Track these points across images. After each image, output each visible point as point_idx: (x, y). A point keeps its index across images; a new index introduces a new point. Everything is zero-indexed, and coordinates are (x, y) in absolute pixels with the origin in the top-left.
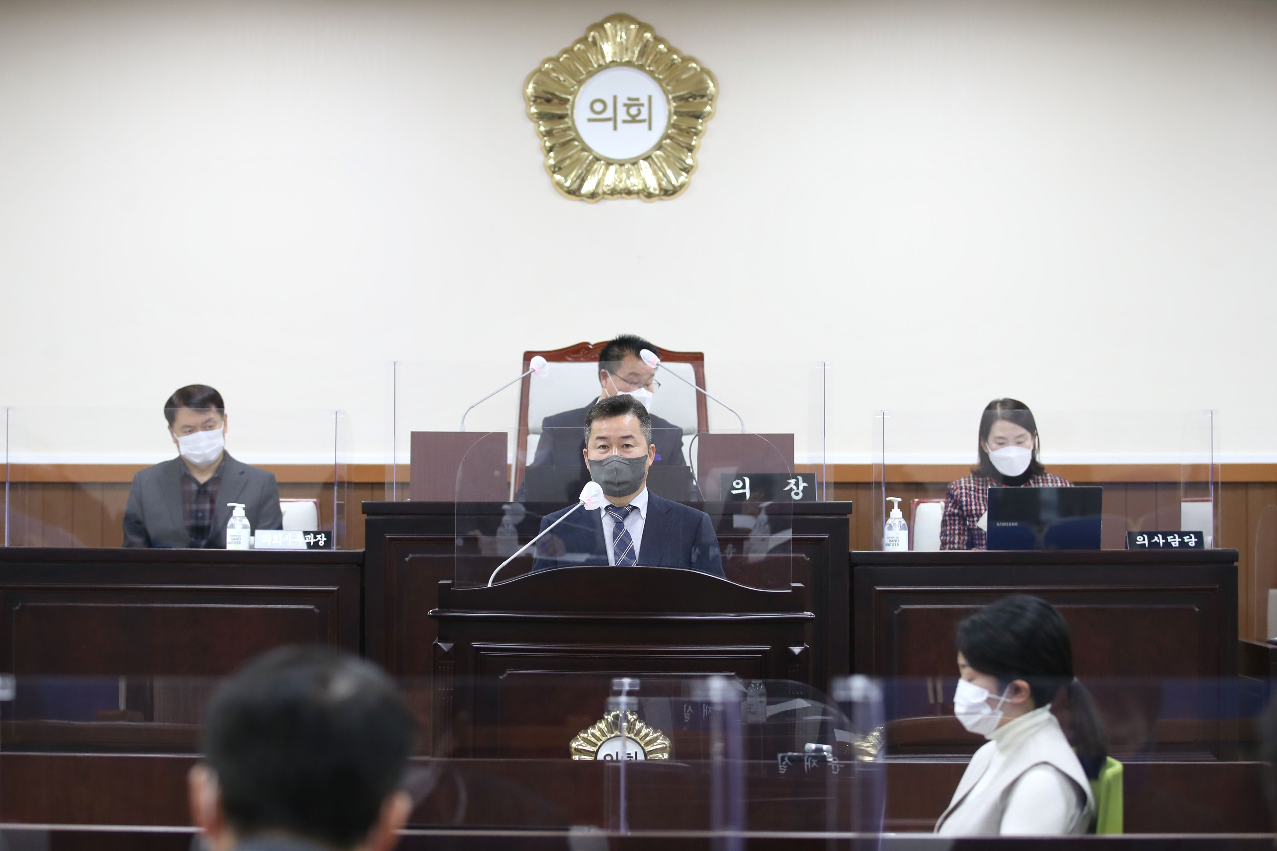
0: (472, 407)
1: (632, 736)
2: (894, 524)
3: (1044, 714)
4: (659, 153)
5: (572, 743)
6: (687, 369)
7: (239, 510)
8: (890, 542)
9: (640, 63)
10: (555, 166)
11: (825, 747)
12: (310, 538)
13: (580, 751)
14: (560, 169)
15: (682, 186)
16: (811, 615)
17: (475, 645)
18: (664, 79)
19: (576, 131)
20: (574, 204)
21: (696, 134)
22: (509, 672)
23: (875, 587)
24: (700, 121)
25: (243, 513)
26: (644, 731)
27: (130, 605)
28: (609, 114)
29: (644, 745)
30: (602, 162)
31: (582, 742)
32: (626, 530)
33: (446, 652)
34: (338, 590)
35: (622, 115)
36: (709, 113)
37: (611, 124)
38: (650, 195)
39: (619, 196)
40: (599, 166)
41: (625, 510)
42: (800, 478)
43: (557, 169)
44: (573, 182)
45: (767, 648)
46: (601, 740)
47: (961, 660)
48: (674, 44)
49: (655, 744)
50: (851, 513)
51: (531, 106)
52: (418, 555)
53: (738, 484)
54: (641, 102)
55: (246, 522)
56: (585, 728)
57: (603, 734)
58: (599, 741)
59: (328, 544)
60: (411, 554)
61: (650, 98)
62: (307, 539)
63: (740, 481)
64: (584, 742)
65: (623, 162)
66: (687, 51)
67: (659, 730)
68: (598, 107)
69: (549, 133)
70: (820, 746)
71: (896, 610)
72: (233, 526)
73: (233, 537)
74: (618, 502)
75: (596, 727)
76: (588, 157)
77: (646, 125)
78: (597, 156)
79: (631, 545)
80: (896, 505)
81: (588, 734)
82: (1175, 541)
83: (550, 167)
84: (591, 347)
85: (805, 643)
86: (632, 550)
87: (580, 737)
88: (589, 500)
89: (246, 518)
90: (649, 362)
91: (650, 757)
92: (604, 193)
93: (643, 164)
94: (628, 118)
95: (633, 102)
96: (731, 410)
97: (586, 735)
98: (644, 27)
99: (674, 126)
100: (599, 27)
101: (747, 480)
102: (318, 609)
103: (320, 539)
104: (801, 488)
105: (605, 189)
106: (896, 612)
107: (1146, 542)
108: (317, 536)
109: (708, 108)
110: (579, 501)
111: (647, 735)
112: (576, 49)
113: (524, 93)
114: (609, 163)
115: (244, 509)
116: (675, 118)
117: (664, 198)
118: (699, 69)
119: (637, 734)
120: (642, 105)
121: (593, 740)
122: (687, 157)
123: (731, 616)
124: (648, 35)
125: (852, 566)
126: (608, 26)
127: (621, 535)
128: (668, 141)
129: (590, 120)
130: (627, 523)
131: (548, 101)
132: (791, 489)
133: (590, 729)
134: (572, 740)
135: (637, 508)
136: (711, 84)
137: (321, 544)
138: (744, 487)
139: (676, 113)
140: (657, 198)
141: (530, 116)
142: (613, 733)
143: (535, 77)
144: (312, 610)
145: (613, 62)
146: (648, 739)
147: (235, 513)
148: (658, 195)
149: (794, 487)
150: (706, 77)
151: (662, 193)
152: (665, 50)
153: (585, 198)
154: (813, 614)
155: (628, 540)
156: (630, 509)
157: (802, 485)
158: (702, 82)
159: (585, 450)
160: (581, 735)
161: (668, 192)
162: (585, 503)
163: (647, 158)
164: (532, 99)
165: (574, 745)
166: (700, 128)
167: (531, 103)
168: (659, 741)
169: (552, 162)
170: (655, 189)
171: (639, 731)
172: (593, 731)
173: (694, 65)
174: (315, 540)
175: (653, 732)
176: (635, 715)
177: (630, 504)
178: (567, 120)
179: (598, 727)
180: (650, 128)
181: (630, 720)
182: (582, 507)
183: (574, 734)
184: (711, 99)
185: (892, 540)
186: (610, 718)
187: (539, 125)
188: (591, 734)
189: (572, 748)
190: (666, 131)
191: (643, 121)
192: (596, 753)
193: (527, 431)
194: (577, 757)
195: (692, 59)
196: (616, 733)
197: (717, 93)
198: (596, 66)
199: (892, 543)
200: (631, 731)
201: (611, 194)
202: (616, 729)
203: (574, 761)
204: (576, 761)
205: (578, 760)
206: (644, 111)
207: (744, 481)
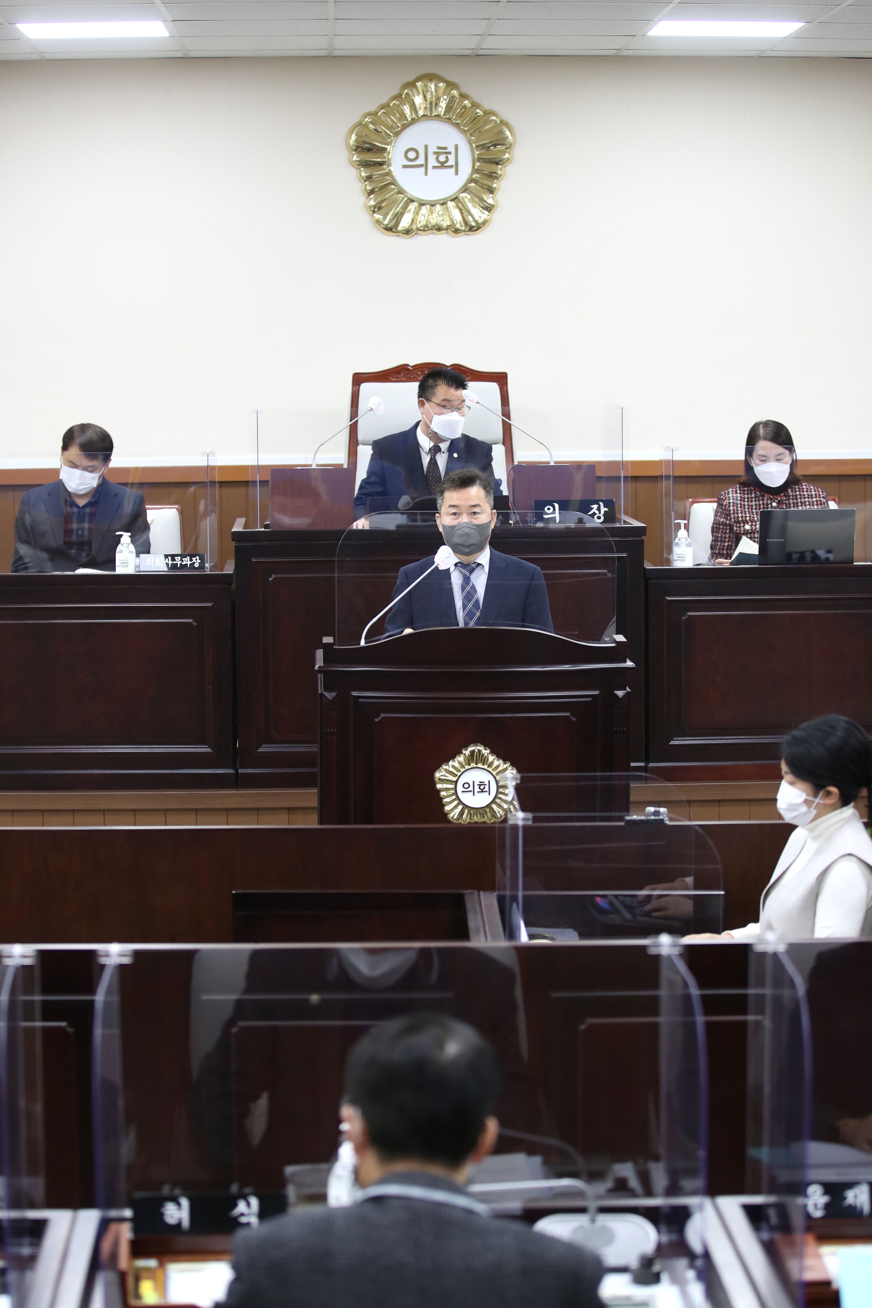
0: (322, 445)
1: (486, 767)
2: (682, 543)
3: (849, 811)
4: (464, 195)
5: (436, 774)
6: (493, 387)
8: (678, 558)
9: (447, 117)
10: (375, 207)
11: (662, 810)
12: (186, 561)
13: (442, 781)
14: (380, 208)
15: (485, 222)
16: (632, 665)
17: (354, 694)
18: (469, 130)
19: (392, 177)
20: (392, 239)
21: (497, 178)
22: (383, 715)
23: (666, 597)
24: (500, 166)
26: (496, 763)
27: (36, 622)
28: (421, 161)
29: (496, 774)
30: (416, 204)
31: (444, 773)
32: (473, 584)
33: (331, 700)
34: (213, 606)
35: (432, 162)
36: (508, 159)
37: (423, 169)
39: (430, 232)
40: (412, 207)
42: (601, 504)
43: (376, 209)
44: (391, 220)
45: (596, 693)
46: (461, 771)
47: (784, 768)
48: (477, 99)
49: (504, 773)
50: (645, 535)
51: (353, 155)
52: (279, 576)
53: (549, 509)
54: (449, 150)
55: (132, 548)
56: (447, 761)
57: (463, 766)
58: (458, 772)
59: (202, 565)
60: (274, 574)
61: (456, 147)
62: (184, 561)
63: (550, 507)
64: (446, 773)
65: (434, 203)
66: (488, 106)
67: (507, 762)
68: (412, 155)
69: (369, 178)
70: (657, 809)
72: (121, 552)
73: (121, 561)
74: (465, 559)
76: (403, 198)
77: (453, 170)
78: (411, 198)
80: (683, 526)
81: (449, 766)
83: (370, 207)
84: (410, 368)
86: (477, 601)
87: (443, 768)
88: (443, 561)
89: (131, 544)
91: (500, 784)
92: (418, 229)
93: (451, 204)
94: (438, 165)
95: (442, 150)
96: (541, 443)
97: (447, 767)
99: (478, 171)
100: (411, 85)
101: (557, 506)
102: (196, 622)
103: (196, 561)
104: (602, 512)
105: (419, 226)
106: (684, 618)
108: (193, 559)
109: (507, 155)
110: (434, 562)
111: (498, 767)
112: (392, 104)
113: (347, 143)
114: (422, 204)
115: (130, 537)
116: (478, 164)
117: (469, 233)
118: (499, 122)
119: (490, 765)
120: (450, 153)
121: (454, 771)
122: (489, 197)
123: (566, 667)
124: (455, 92)
126: (419, 84)
127: (468, 588)
128: (473, 184)
129: (405, 167)
130: (473, 577)
131: (369, 150)
132: (594, 514)
133: (451, 762)
134: (436, 771)
136: (509, 134)
137: (197, 565)
138: (554, 512)
139: (479, 160)
140: (463, 233)
141: (352, 163)
142: (470, 765)
143: (356, 130)
144: (191, 623)
145: (424, 116)
146: (500, 769)
148: (464, 231)
149: (597, 512)
150: (505, 129)
151: (468, 228)
152: (470, 105)
153: (400, 234)
154: (633, 664)
157: (603, 510)
158: (502, 132)
159: (437, 515)
160: (444, 767)
161: (473, 228)
162: (438, 565)
163: (455, 199)
164: (355, 149)
165: (438, 775)
166: (499, 172)
167: (353, 153)
168: (508, 772)
169: (372, 203)
170: (461, 226)
171: (492, 763)
172: (453, 763)
173: (494, 118)
174: (191, 562)
175: (503, 764)
176: (488, 750)
178: (384, 167)
179: (457, 761)
180: (457, 173)
181: (484, 754)
182: (437, 568)
183: (437, 767)
184: (509, 147)
185: (680, 556)
186: (467, 752)
187: (361, 171)
188: (452, 767)
189: (436, 777)
190: (472, 176)
191: (451, 167)
192: (456, 782)
193: (357, 444)
194: (441, 785)
195: (493, 113)
196: (473, 765)
197: (515, 143)
198: (410, 119)
199: (680, 558)
200: (485, 763)
201: (424, 230)
202: (473, 761)
203: (438, 789)
204: (440, 788)
205: (441, 788)
206: (452, 158)
207: (554, 507)
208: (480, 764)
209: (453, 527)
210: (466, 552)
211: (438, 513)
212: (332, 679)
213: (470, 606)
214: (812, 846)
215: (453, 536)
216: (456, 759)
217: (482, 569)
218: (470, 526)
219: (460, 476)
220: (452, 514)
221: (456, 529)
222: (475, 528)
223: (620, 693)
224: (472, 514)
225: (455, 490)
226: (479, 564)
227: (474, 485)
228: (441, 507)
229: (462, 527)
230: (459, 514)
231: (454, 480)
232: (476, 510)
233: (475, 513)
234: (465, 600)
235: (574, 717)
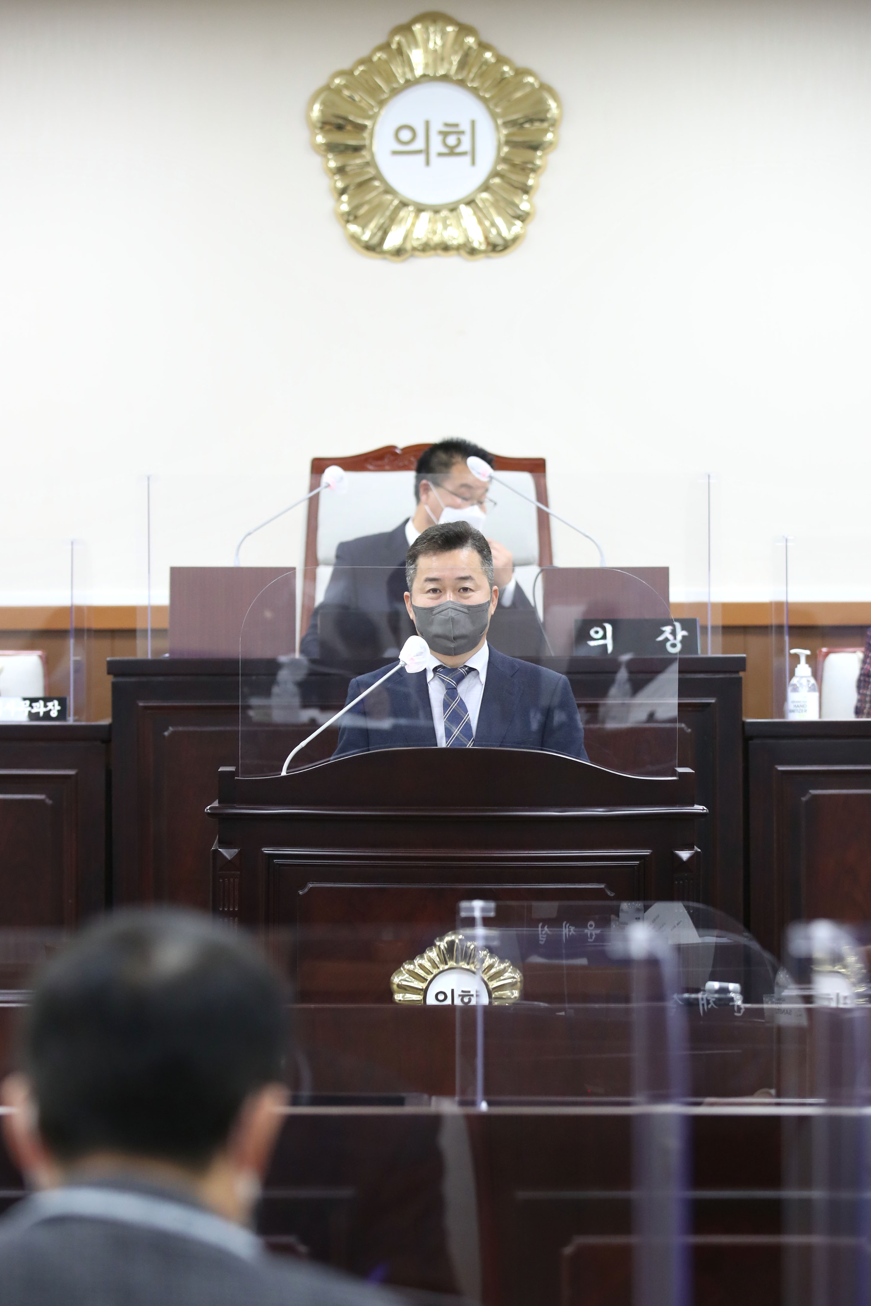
0: (249, 534)
1: (472, 967)
2: (801, 684)
4: (485, 195)
5: (394, 978)
6: (525, 479)
8: (795, 708)
9: (460, 77)
10: (349, 213)
11: (732, 986)
12: (38, 707)
13: (404, 989)
14: (356, 217)
15: (515, 239)
16: (704, 809)
17: (267, 851)
18: (492, 98)
19: (376, 167)
20: (373, 263)
21: (534, 170)
22: (311, 886)
23: (776, 766)
24: (539, 153)
26: (488, 961)
28: (419, 144)
29: (488, 979)
30: (411, 208)
31: (407, 975)
32: (461, 699)
33: (230, 860)
34: (77, 774)
35: (436, 145)
36: (551, 143)
37: (421, 158)
38: (473, 252)
39: (432, 252)
40: (407, 214)
41: (459, 672)
43: (351, 217)
44: (373, 235)
45: (647, 852)
46: (432, 973)
48: (505, 51)
49: (502, 978)
50: (744, 670)
51: (316, 134)
52: (180, 729)
53: (597, 632)
54: (462, 128)
56: (409, 957)
57: (435, 966)
58: (428, 974)
59: (62, 714)
60: (172, 726)
61: (473, 123)
62: (34, 707)
63: (599, 629)
64: (410, 975)
65: (438, 208)
66: (521, 61)
67: (507, 960)
68: (405, 135)
69: (341, 170)
70: (725, 985)
71: (804, 796)
74: (450, 661)
75: (425, 957)
76: (392, 201)
77: (467, 159)
78: (405, 200)
79: (467, 718)
80: (803, 660)
81: (415, 965)
83: (343, 214)
84: (398, 451)
85: (695, 847)
86: (468, 725)
87: (404, 969)
88: (412, 659)
90: (479, 473)
91: (495, 995)
92: (414, 249)
93: (464, 210)
94: (445, 150)
95: (450, 130)
96: (587, 537)
98: (464, 29)
99: (505, 160)
100: (405, 29)
101: (609, 628)
102: (50, 799)
103: (53, 708)
104: (679, 637)
105: (416, 244)
106: (804, 799)
108: (48, 703)
109: (549, 136)
111: (491, 967)
112: (375, 58)
113: (308, 117)
114: (420, 209)
116: (506, 149)
117: (493, 254)
118: (537, 85)
119: (479, 965)
120: (462, 133)
121: (422, 973)
122: (522, 200)
123: (599, 812)
124: (470, 40)
125: (747, 739)
126: (417, 28)
127: (454, 705)
128: (497, 180)
129: (395, 153)
131: (340, 128)
132: (667, 640)
133: (418, 959)
134: (394, 974)
135: (474, 670)
136: (552, 104)
137: (54, 714)
138: (604, 637)
139: (508, 143)
140: (482, 255)
141: (316, 148)
142: (446, 964)
143: (322, 97)
144: (42, 801)
145: (424, 76)
146: (493, 971)
148: (484, 252)
149: (671, 637)
150: (546, 95)
151: (490, 248)
152: (493, 60)
153: (388, 256)
154: (705, 808)
155: (463, 712)
156: (466, 671)
157: (681, 634)
158: (542, 102)
159: (406, 593)
160: (406, 966)
161: (498, 247)
162: (406, 664)
163: (470, 202)
164: (319, 125)
165: (396, 980)
166: (538, 162)
167: (317, 131)
168: (507, 975)
169: (345, 208)
170: (480, 244)
171: (482, 961)
172: (420, 962)
173: (530, 79)
174: (44, 709)
175: (499, 963)
177: (466, 664)
178: (364, 153)
179: (427, 957)
180: (473, 162)
181: (470, 947)
182: (402, 669)
183: (396, 965)
184: (554, 124)
185: (799, 704)
186: (443, 944)
187: (328, 160)
188: (418, 966)
189: (394, 984)
190: (495, 167)
191: (464, 153)
192: (425, 991)
193: (317, 562)
194: (401, 995)
195: (528, 72)
196: (451, 963)
197: (561, 117)
198: (402, 81)
199: (798, 708)
200: (471, 961)
201: (423, 250)
202: (451, 958)
203: (397, 1001)
204: (400, 1000)
205: (402, 999)
206: (466, 140)
207: (604, 629)
208: (463, 963)
209: (431, 609)
210: (450, 648)
211: (408, 591)
213: (456, 732)
215: (431, 623)
216: (425, 956)
217: (475, 678)
218: (458, 608)
219: (442, 531)
220: (429, 591)
221: (434, 612)
222: (466, 610)
223: (685, 855)
224: (462, 590)
225: (435, 554)
226: (471, 670)
227: (463, 545)
228: (412, 581)
229: (444, 608)
230: (441, 592)
231: (433, 538)
232: (467, 584)
233: (466, 589)
234: (448, 722)
235: (612, 890)
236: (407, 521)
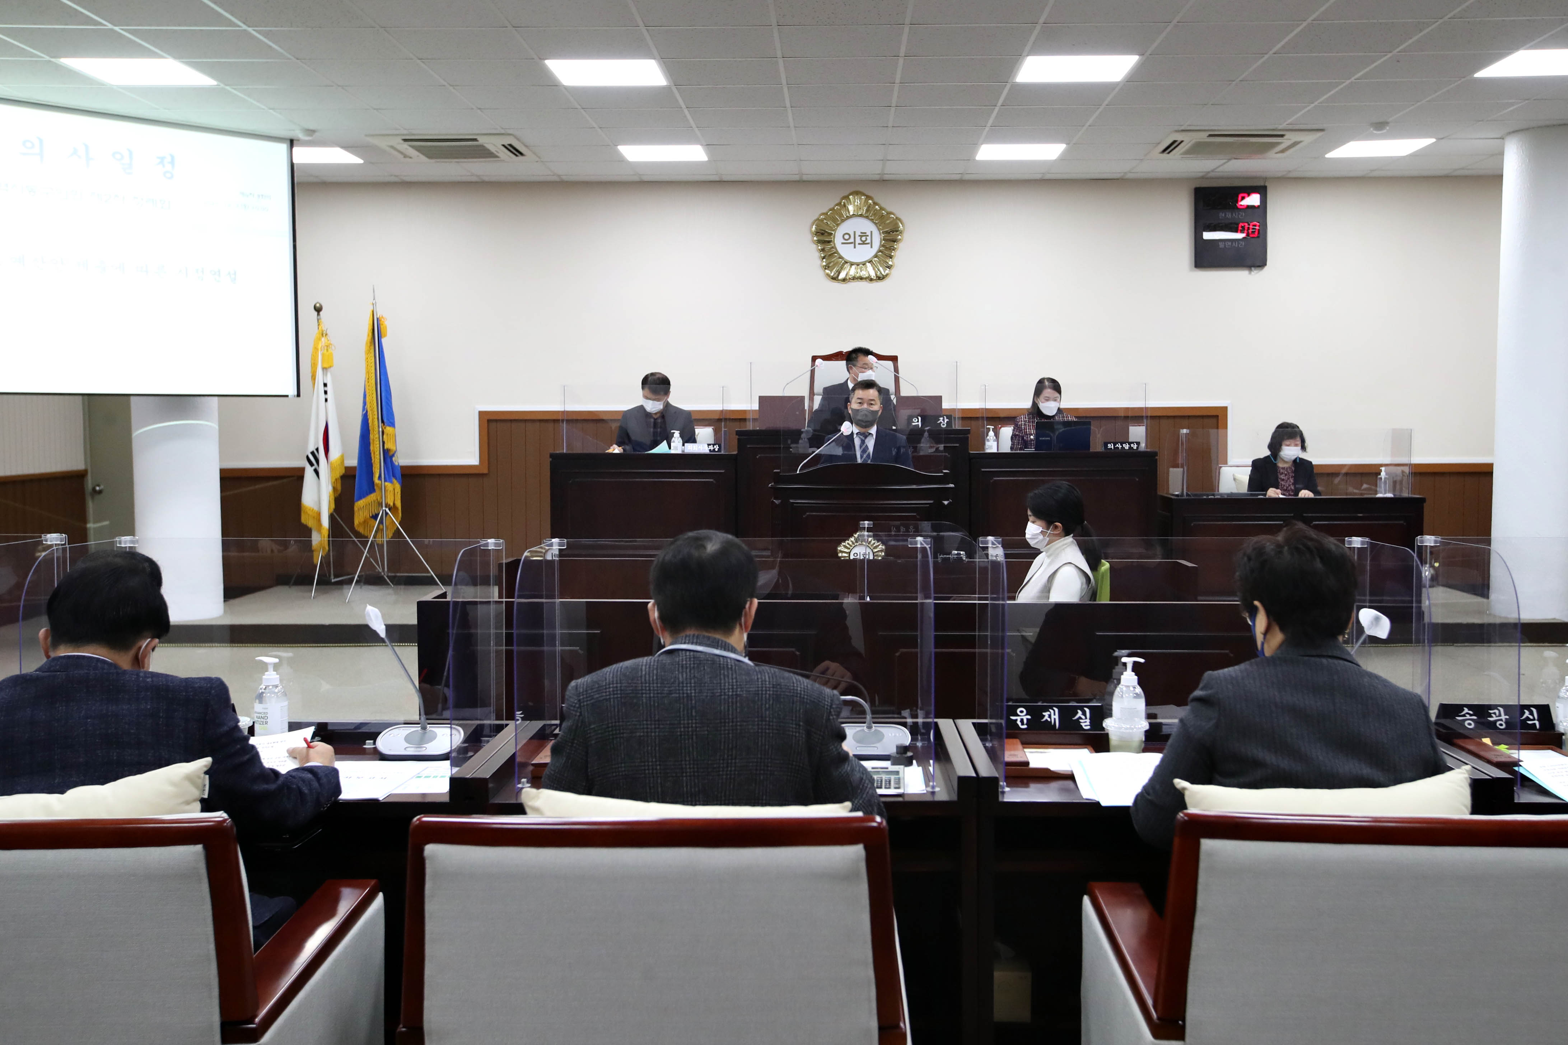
1: (867, 545)
2: (991, 439)
3: (1069, 539)
4: (876, 259)
6: (890, 364)
7: (677, 434)
8: (989, 448)
9: (867, 215)
10: (826, 266)
11: (962, 552)
13: (842, 552)
14: (828, 267)
15: (887, 275)
17: (791, 501)
18: (878, 223)
19: (836, 249)
20: (835, 284)
21: (894, 250)
22: (807, 514)
23: (981, 469)
24: (896, 243)
25: (679, 435)
26: (873, 542)
27: (624, 480)
28: (852, 240)
29: (872, 549)
30: (849, 264)
33: (778, 505)
34: (725, 472)
35: (858, 240)
36: (900, 239)
37: (853, 245)
38: (871, 280)
39: (856, 280)
40: (847, 266)
42: (945, 417)
43: (827, 267)
44: (835, 274)
45: (932, 502)
47: (1029, 513)
48: (883, 205)
49: (878, 549)
51: (814, 237)
52: (763, 457)
53: (915, 420)
54: (867, 234)
56: (844, 541)
57: (853, 543)
58: (851, 547)
59: (719, 450)
60: (758, 454)
61: (871, 232)
62: (709, 447)
64: (844, 547)
65: (858, 264)
66: (889, 209)
67: (879, 543)
68: (847, 237)
69: (823, 250)
72: (674, 442)
76: (842, 261)
77: (869, 245)
78: (846, 261)
80: (991, 430)
81: (846, 544)
82: (1126, 447)
83: (824, 266)
85: (950, 500)
87: (842, 545)
91: (875, 555)
92: (850, 279)
93: (868, 265)
94: (861, 242)
95: (863, 234)
98: (868, 197)
99: (883, 246)
100: (846, 198)
101: (920, 418)
102: (715, 481)
103: (716, 448)
104: (946, 422)
105: (850, 277)
106: (991, 481)
107: (1113, 447)
108: (714, 446)
109: (900, 237)
110: (840, 431)
111: (874, 543)
112: (836, 208)
113: (811, 230)
114: (852, 264)
116: (883, 242)
117: (879, 281)
118: (895, 218)
119: (869, 544)
120: (868, 236)
121: (848, 546)
122: (889, 261)
123: (914, 487)
124: (870, 201)
125: (970, 459)
126: (851, 197)
128: (880, 253)
129: (843, 243)
131: (823, 234)
132: (941, 423)
133: (847, 542)
134: (838, 547)
136: (901, 225)
137: (716, 450)
138: (918, 421)
139: (884, 240)
141: (813, 241)
142: (857, 543)
143: (816, 223)
144: (712, 482)
145: (854, 214)
146: (874, 546)
147: (675, 435)
148: (876, 280)
149: (942, 421)
150: (898, 221)
151: (877, 278)
152: (879, 209)
153: (840, 281)
154: (953, 486)
157: (946, 420)
158: (897, 224)
161: (880, 278)
163: (870, 262)
164: (815, 233)
165: (839, 549)
166: (895, 246)
167: (814, 235)
168: (880, 547)
169: (824, 264)
170: (874, 277)
171: (870, 542)
173: (893, 216)
174: (713, 448)
175: (877, 543)
176: (869, 534)
178: (831, 243)
180: (871, 247)
181: (865, 538)
183: (839, 543)
184: (901, 232)
185: (990, 446)
186: (856, 536)
187: (818, 246)
190: (879, 249)
191: (868, 244)
192: (850, 553)
193: (814, 395)
194: (841, 554)
195: (891, 213)
196: (859, 543)
197: (904, 229)
198: (845, 217)
200: (866, 542)
201: (853, 279)
202: (859, 541)
203: (839, 557)
205: (841, 556)
206: (869, 238)
207: (918, 419)
208: (863, 543)
212: (777, 493)
214: (1047, 561)
216: (850, 540)
223: (946, 503)
235: (918, 516)
236: (848, 379)
